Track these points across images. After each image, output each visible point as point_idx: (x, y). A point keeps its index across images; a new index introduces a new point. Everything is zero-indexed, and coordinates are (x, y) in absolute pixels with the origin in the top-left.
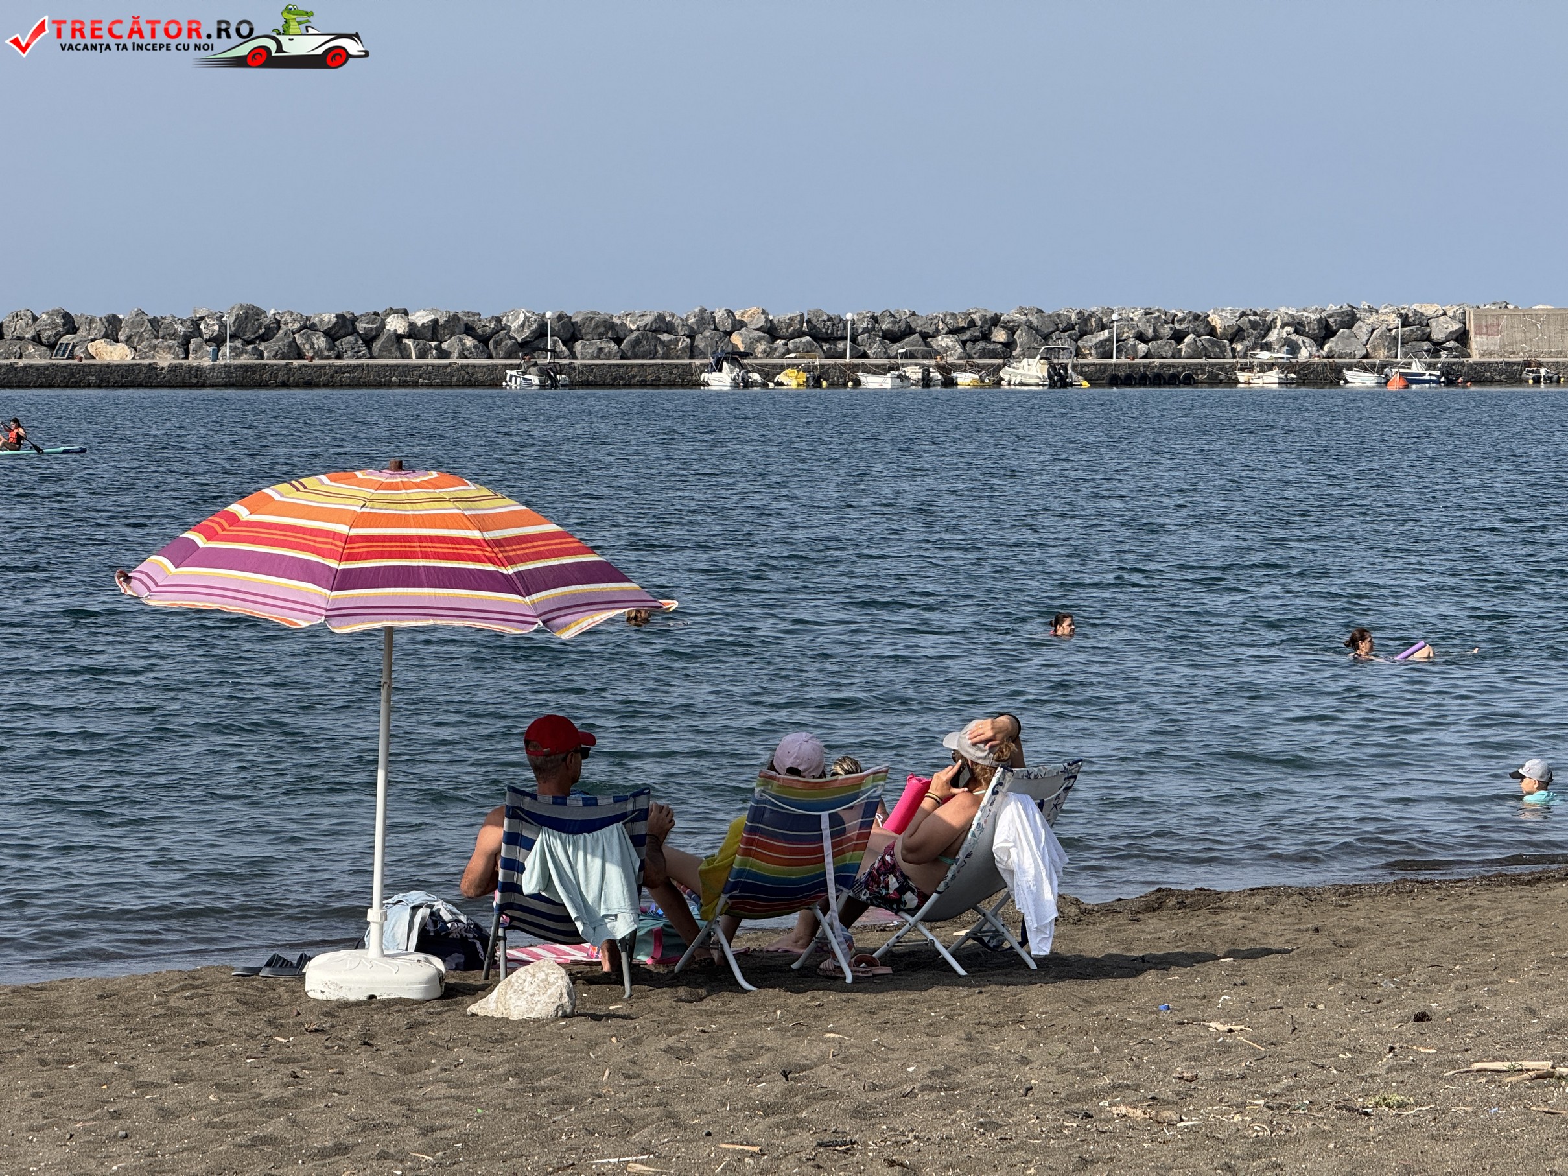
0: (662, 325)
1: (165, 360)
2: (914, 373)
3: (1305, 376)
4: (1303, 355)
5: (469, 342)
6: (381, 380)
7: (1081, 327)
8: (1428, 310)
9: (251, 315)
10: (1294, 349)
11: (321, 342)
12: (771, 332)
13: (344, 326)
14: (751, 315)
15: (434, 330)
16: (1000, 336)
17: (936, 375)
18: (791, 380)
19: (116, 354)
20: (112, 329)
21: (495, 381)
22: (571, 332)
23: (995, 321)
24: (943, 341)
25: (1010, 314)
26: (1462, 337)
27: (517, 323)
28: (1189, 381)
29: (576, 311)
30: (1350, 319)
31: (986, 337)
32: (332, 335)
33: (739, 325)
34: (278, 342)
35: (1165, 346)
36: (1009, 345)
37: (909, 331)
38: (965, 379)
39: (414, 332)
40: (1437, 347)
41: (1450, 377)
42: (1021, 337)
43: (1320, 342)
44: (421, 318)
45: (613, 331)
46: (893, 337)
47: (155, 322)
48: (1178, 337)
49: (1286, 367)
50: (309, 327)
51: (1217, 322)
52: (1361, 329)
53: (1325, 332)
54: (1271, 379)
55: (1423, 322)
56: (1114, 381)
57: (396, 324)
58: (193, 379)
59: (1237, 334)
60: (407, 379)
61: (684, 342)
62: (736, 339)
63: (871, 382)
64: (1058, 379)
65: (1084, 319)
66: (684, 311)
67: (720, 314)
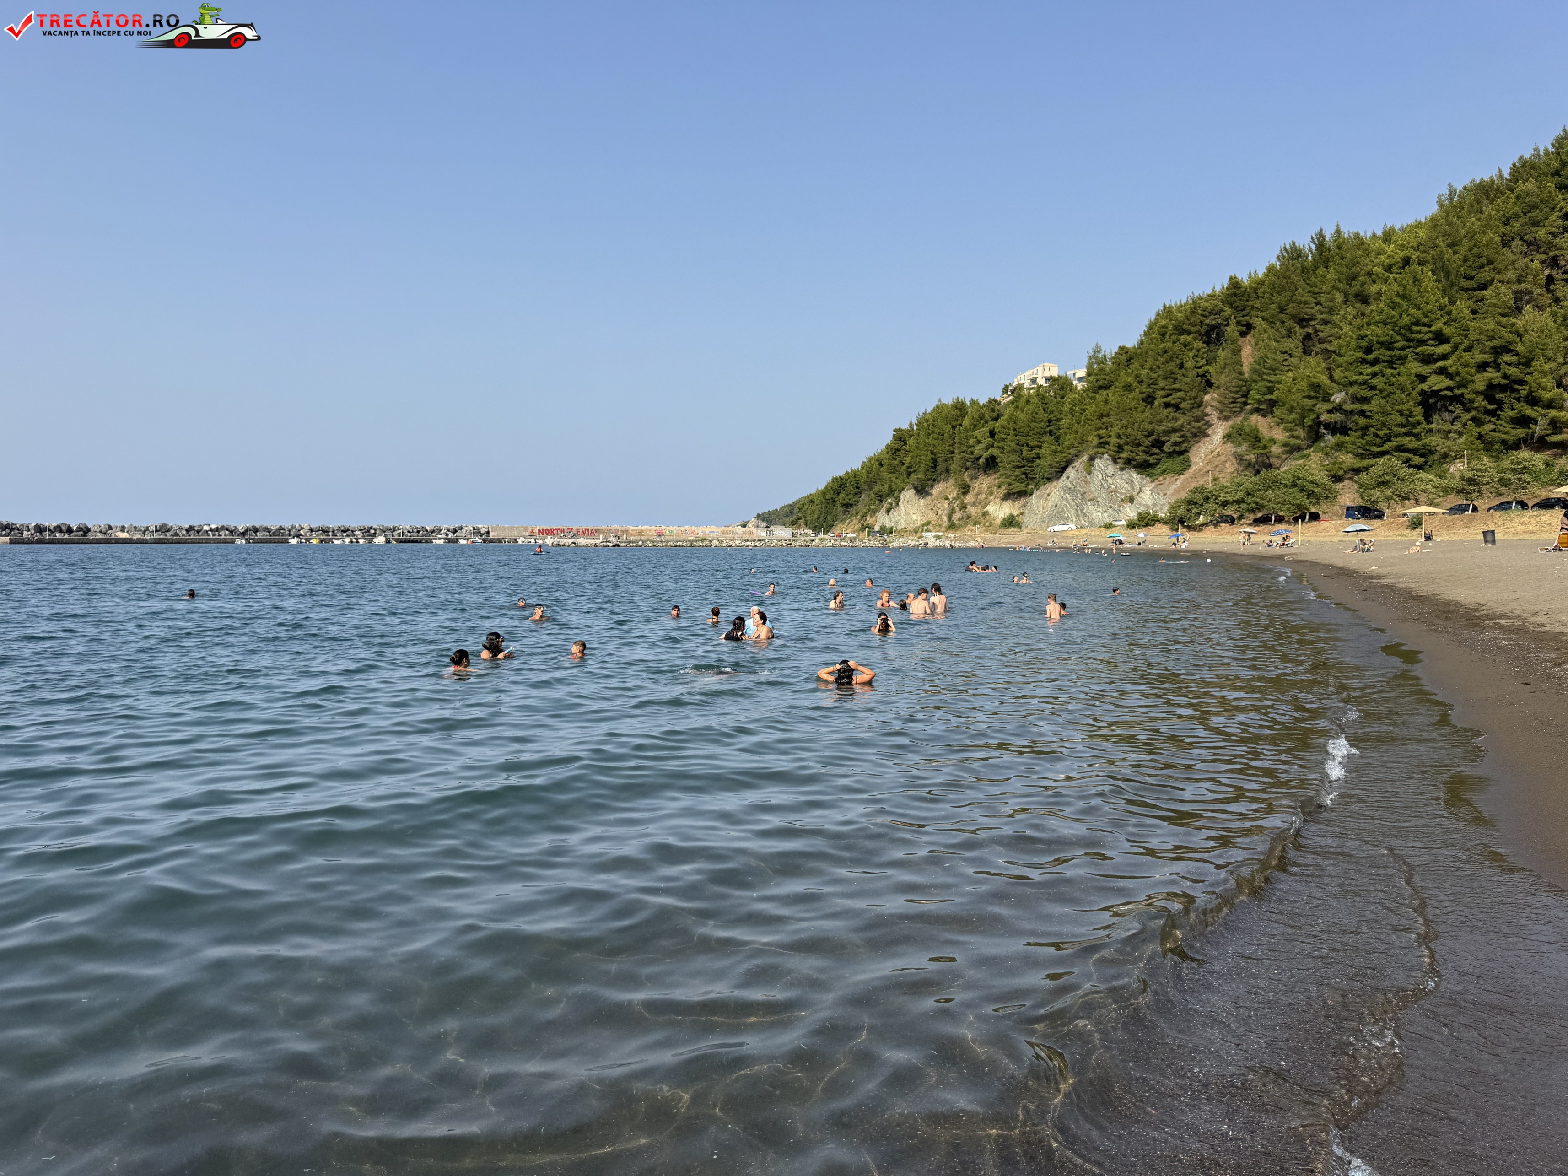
1: (137, 537)
2: (348, 540)
3: (450, 541)
4: (450, 536)
5: (227, 532)
6: (200, 542)
7: (394, 529)
8: (480, 526)
9: (164, 526)
10: (447, 535)
11: (184, 532)
12: (311, 530)
13: (190, 529)
14: (306, 526)
15: (217, 529)
16: (372, 531)
17: (354, 540)
18: (314, 541)
19: (124, 535)
20: (123, 529)
21: (233, 542)
22: (256, 530)
23: (371, 528)
24: (357, 533)
25: (375, 526)
26: (488, 532)
27: (241, 528)
28: (421, 542)
29: (257, 525)
30: (461, 528)
31: (369, 531)
32: (187, 531)
33: (302, 528)
34: (171, 532)
35: (416, 534)
36: (375, 534)
37: (348, 530)
38: (361, 541)
39: (211, 530)
40: (482, 534)
41: (484, 541)
42: (378, 532)
43: (454, 533)
44: (213, 526)
45: (268, 530)
46: (344, 531)
47: (135, 528)
48: (418, 532)
49: (445, 539)
50: (180, 528)
51: (428, 528)
52: (464, 531)
53: (455, 531)
54: (442, 541)
55: (479, 529)
56: (401, 542)
57: (206, 528)
58: (145, 542)
59: (433, 532)
60: (207, 541)
61: (287, 532)
62: (302, 532)
63: (336, 542)
64: (388, 541)
65: (394, 528)
66: (287, 525)
67: (297, 526)
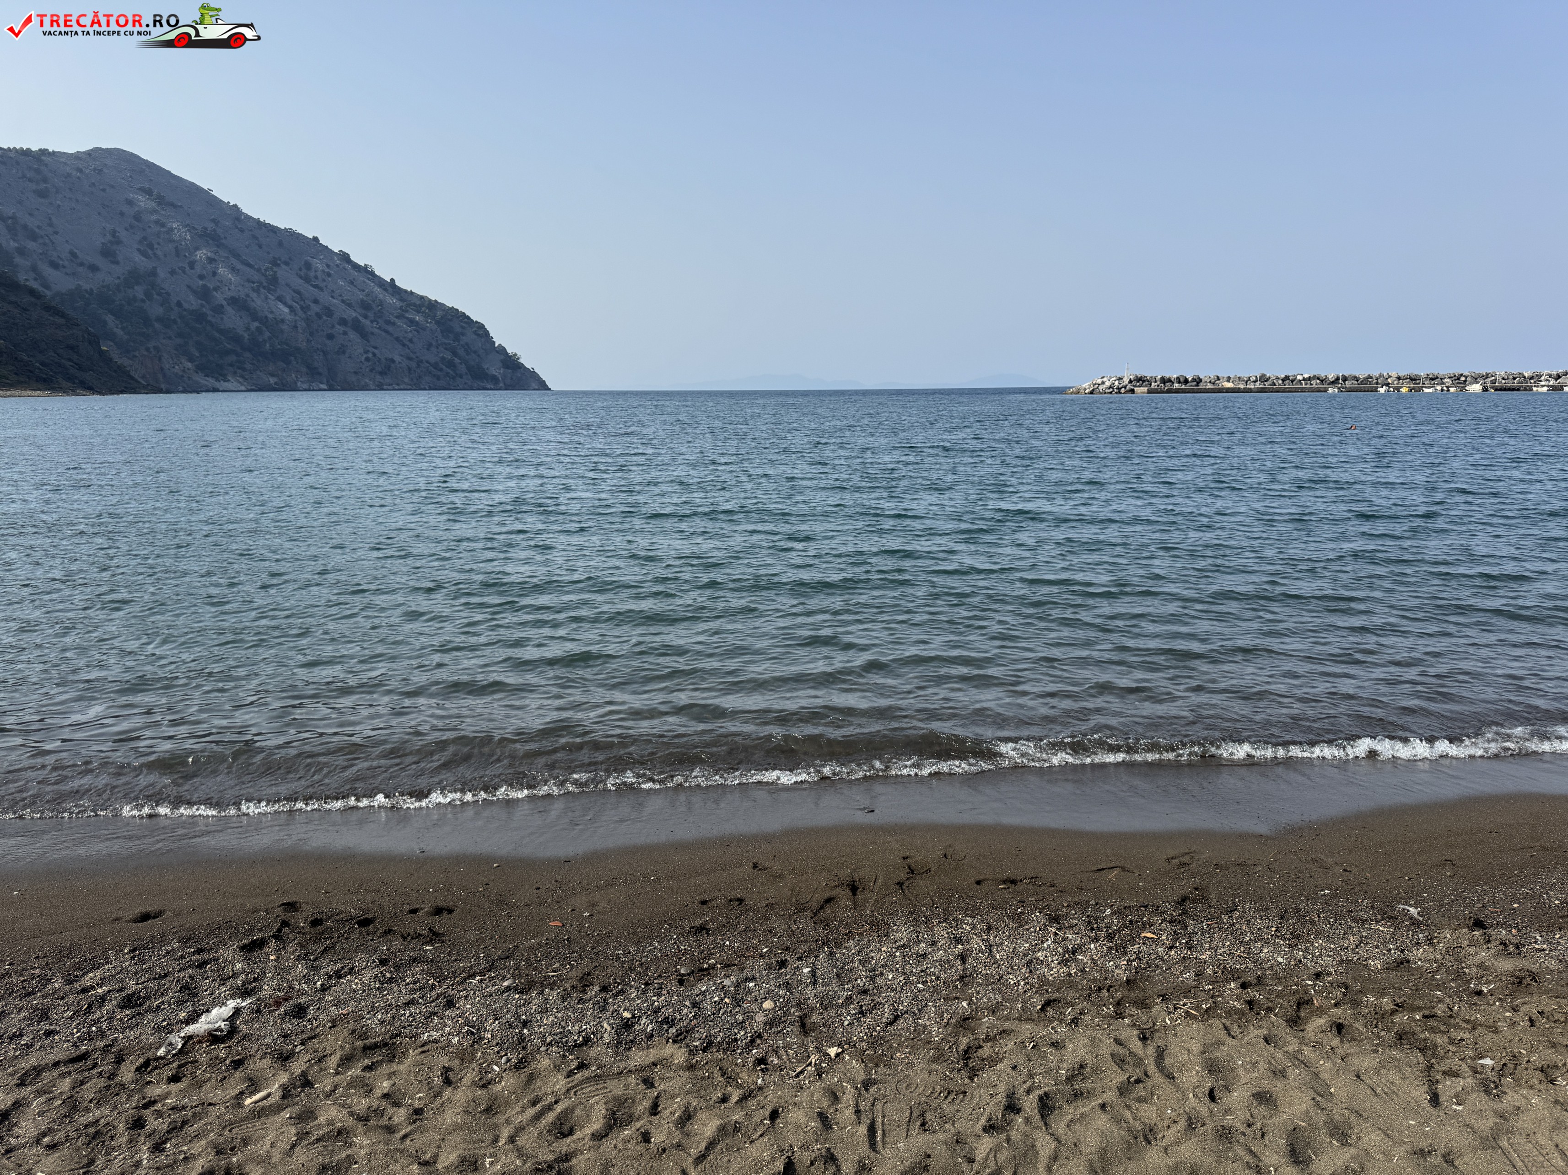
0: (1370, 377)
1: (1242, 386)
2: (1439, 388)
3: (1553, 388)
4: (1552, 383)
5: (1319, 381)
7: (1487, 376)
9: (1263, 376)
10: (1549, 381)
11: (1280, 382)
12: (1399, 378)
13: (1287, 378)
14: (1394, 374)
15: (1309, 379)
16: (1463, 379)
17: (1445, 389)
18: (1404, 390)
19: (1229, 385)
20: (1229, 379)
21: (1326, 391)
22: (1345, 379)
23: (1461, 375)
25: (1465, 373)
27: (1331, 377)
29: (1347, 374)
31: (1459, 379)
32: (1283, 380)
33: (1390, 377)
34: (1270, 382)
37: (1437, 378)
38: (1452, 390)
39: (1304, 379)
42: (1469, 379)
44: (1306, 376)
45: (1356, 379)
46: (1432, 379)
47: (1239, 378)
48: (1515, 379)
51: (1525, 375)
57: (1299, 377)
58: (1250, 391)
59: (1532, 378)
61: (1374, 381)
62: (1390, 380)
63: (1426, 390)
65: (1487, 374)
66: (1375, 373)
